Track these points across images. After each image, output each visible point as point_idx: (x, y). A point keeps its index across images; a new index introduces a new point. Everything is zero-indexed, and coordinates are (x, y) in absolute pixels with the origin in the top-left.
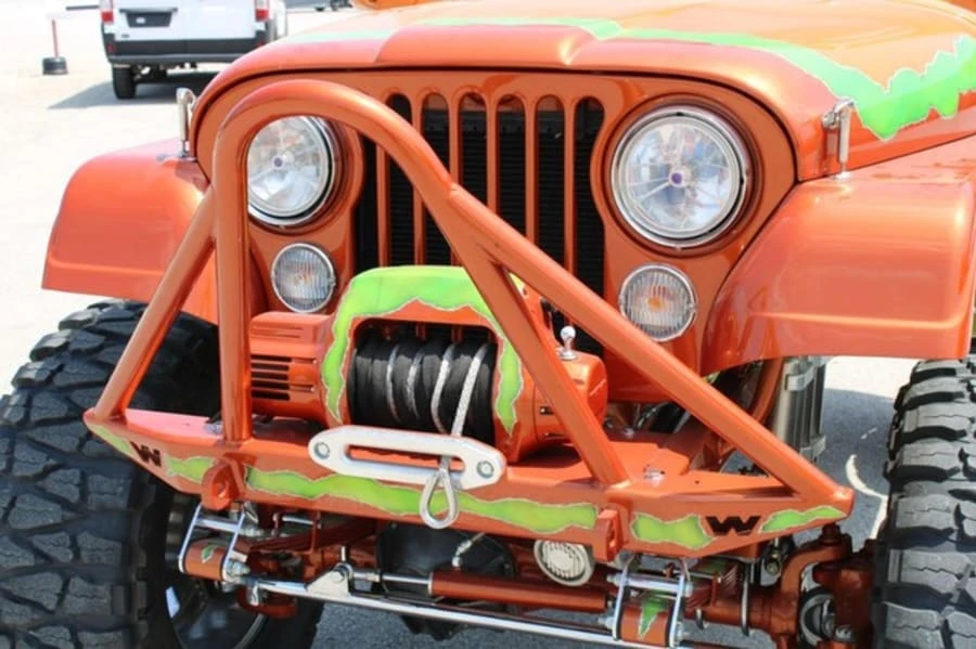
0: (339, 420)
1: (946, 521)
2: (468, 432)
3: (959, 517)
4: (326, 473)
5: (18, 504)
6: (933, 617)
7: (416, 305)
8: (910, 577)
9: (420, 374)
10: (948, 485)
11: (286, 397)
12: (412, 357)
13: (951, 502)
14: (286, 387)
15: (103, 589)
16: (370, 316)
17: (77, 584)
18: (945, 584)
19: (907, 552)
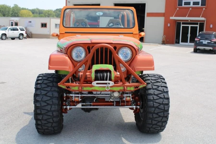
0: (93, 81)
1: (151, 87)
2: (109, 80)
3: (152, 87)
4: (94, 86)
5: (43, 98)
6: (152, 96)
7: (101, 68)
8: (149, 93)
9: (103, 75)
10: (150, 84)
11: (87, 79)
12: (101, 73)
13: (151, 86)
14: (87, 78)
15: (56, 106)
16: (96, 69)
17: (53, 106)
18: (152, 93)
19: (148, 91)
